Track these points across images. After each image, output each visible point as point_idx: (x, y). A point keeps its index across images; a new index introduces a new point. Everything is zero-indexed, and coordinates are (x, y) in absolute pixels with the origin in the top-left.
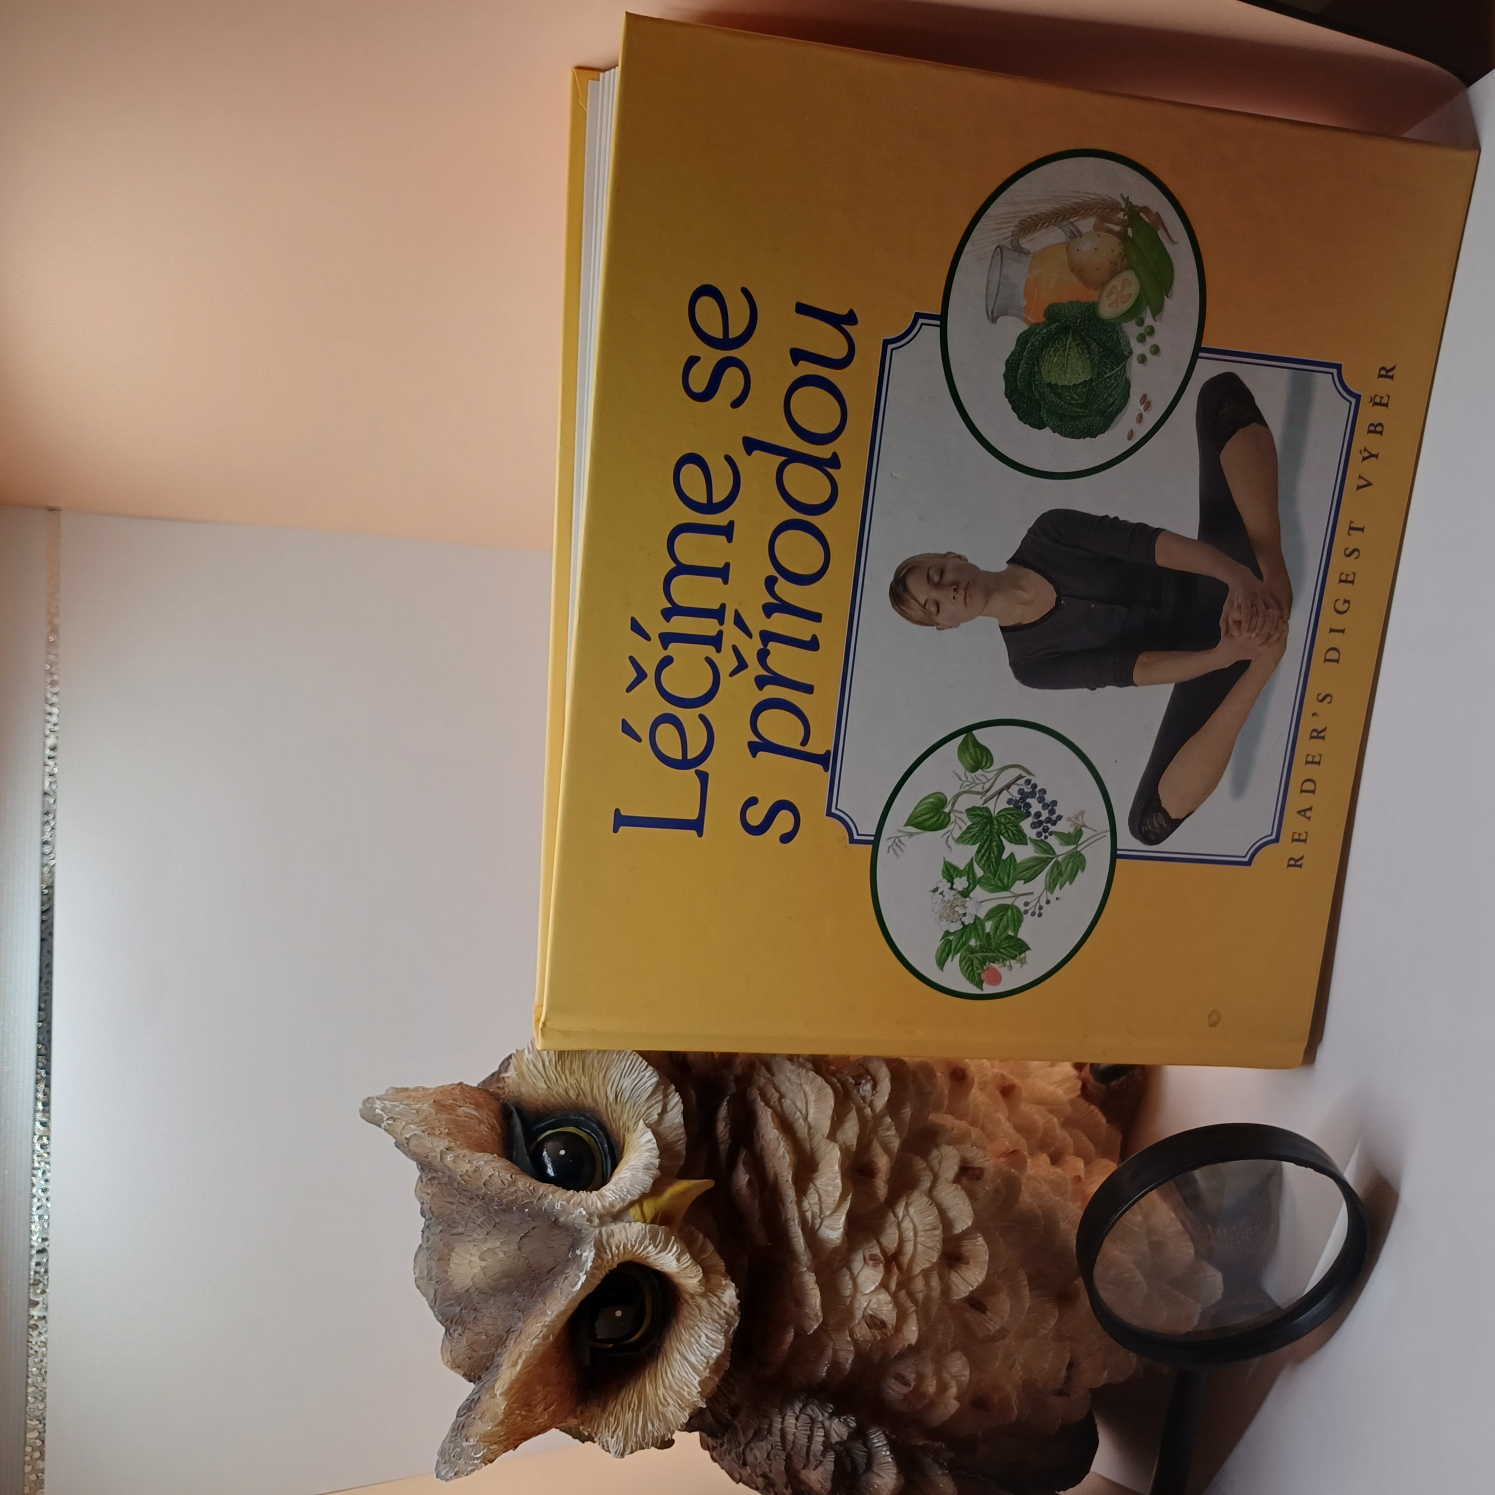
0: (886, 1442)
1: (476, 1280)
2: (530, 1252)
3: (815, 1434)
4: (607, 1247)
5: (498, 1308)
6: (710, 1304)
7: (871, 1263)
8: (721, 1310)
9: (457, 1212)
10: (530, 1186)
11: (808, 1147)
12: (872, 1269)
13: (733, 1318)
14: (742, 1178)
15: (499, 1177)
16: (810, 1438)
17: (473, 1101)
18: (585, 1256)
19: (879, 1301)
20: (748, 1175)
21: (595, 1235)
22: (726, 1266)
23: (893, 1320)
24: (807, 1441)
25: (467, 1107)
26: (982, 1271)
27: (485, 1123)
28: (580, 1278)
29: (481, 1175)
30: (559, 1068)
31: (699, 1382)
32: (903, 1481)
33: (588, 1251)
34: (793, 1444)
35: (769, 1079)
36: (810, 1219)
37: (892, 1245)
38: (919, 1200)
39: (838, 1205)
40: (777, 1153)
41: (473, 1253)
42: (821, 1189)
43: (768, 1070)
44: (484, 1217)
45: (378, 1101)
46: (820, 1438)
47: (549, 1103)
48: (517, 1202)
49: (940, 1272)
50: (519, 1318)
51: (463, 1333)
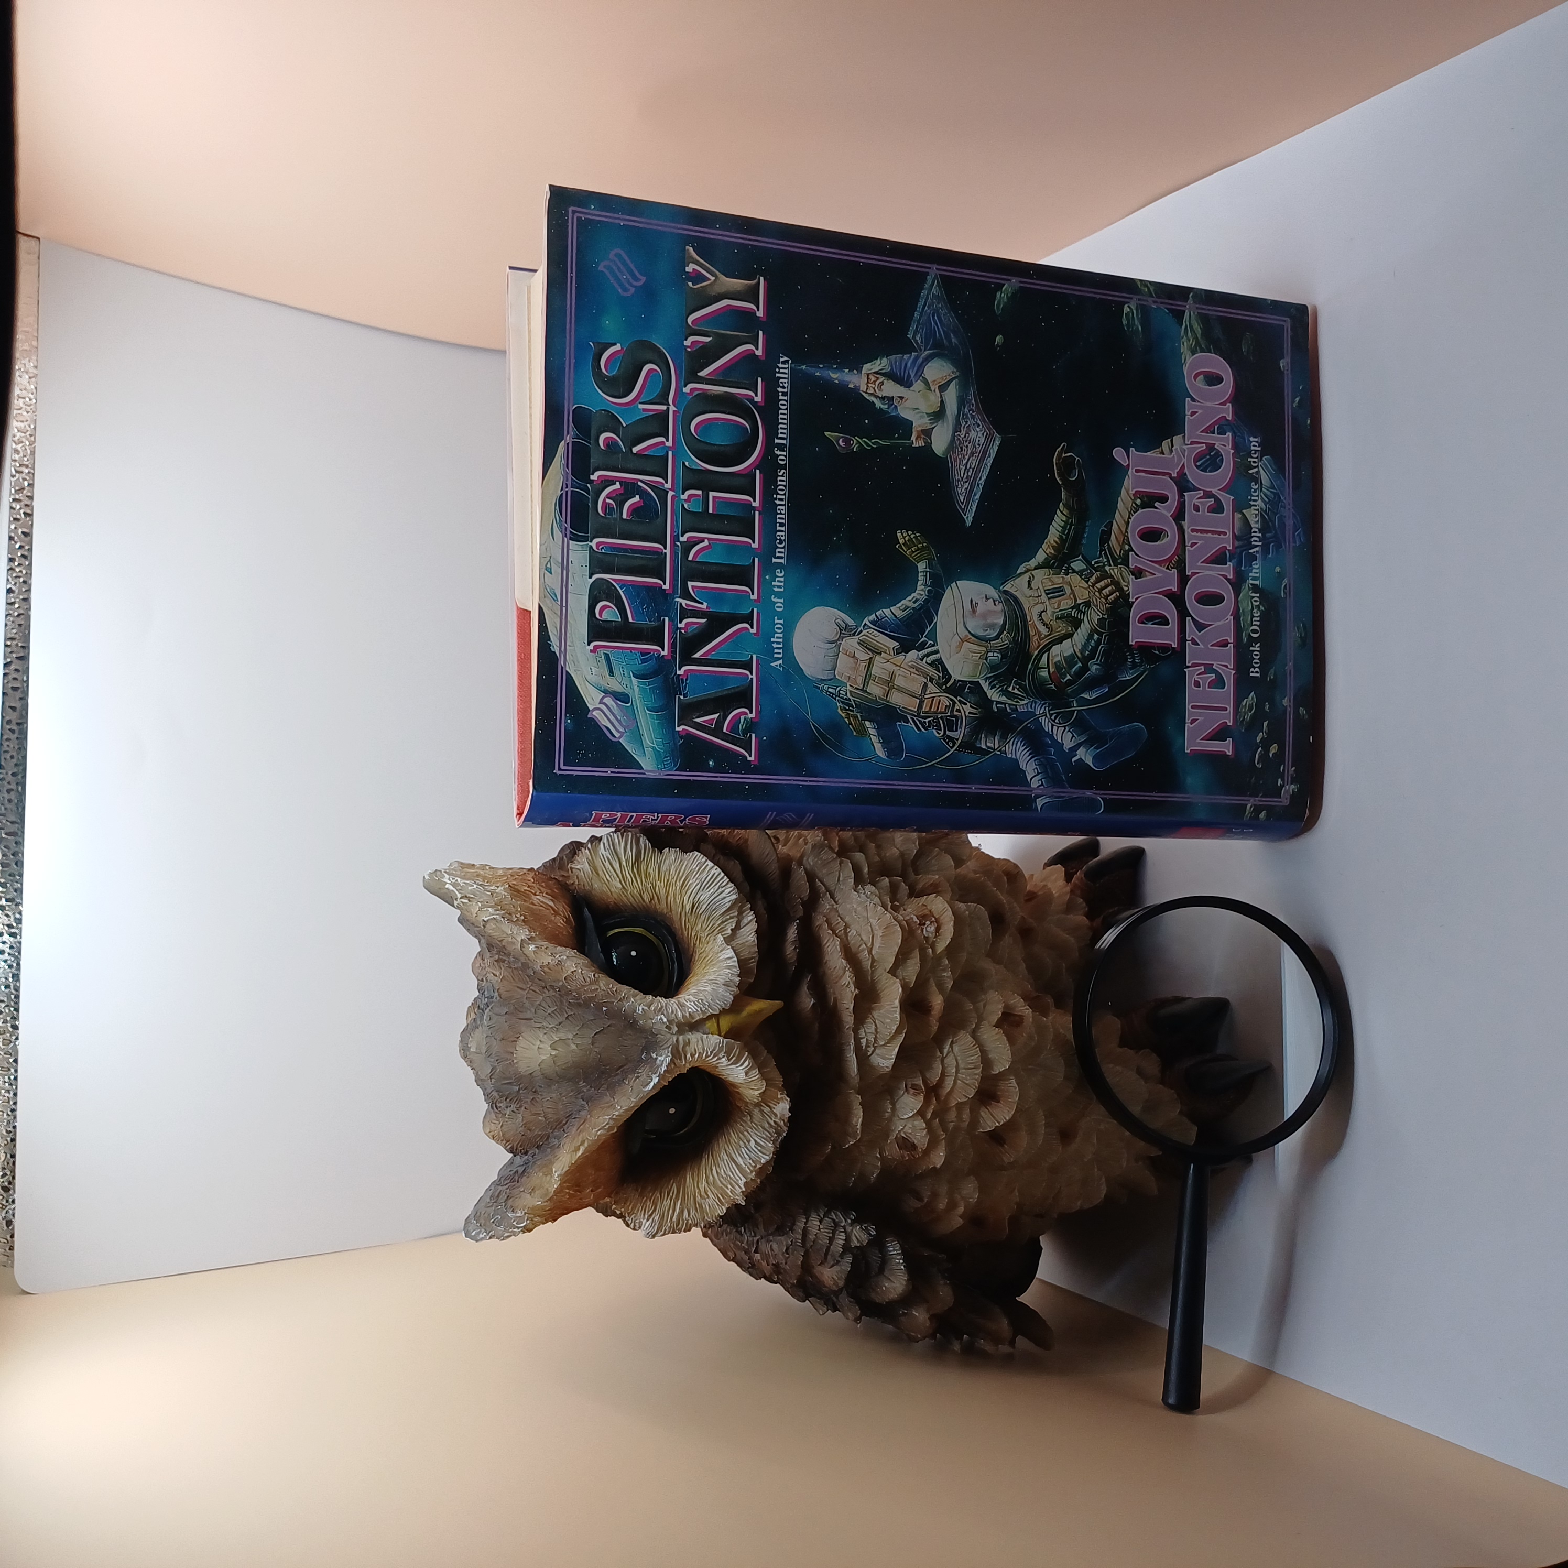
0: (900, 1252)
1: (543, 1066)
2: (603, 1048)
3: (836, 1237)
4: (683, 1055)
5: (560, 1094)
6: (761, 1111)
7: (912, 1091)
8: (772, 1119)
9: (526, 998)
10: (613, 987)
11: (870, 979)
12: (913, 1097)
13: (781, 1126)
14: (807, 1001)
15: (582, 974)
16: (831, 1240)
17: (549, 891)
18: (660, 1060)
19: (914, 1126)
20: (812, 1000)
21: (672, 1042)
22: (783, 1081)
23: (924, 1144)
24: (827, 1242)
25: (543, 897)
26: (1011, 1110)
27: (561, 915)
28: (652, 1079)
29: (562, 969)
30: (635, 871)
31: (746, 1184)
32: (911, 1287)
33: (664, 1056)
34: (814, 1242)
35: (833, 905)
36: (864, 1044)
37: (934, 1077)
38: (964, 1040)
39: (893, 1038)
40: (841, 981)
41: (542, 1040)
42: (878, 1020)
43: (832, 897)
44: (556, 1007)
45: (445, 875)
46: (841, 1241)
47: (621, 903)
48: (596, 1000)
49: (973, 1106)
50: (582, 1106)
51: (517, 1111)
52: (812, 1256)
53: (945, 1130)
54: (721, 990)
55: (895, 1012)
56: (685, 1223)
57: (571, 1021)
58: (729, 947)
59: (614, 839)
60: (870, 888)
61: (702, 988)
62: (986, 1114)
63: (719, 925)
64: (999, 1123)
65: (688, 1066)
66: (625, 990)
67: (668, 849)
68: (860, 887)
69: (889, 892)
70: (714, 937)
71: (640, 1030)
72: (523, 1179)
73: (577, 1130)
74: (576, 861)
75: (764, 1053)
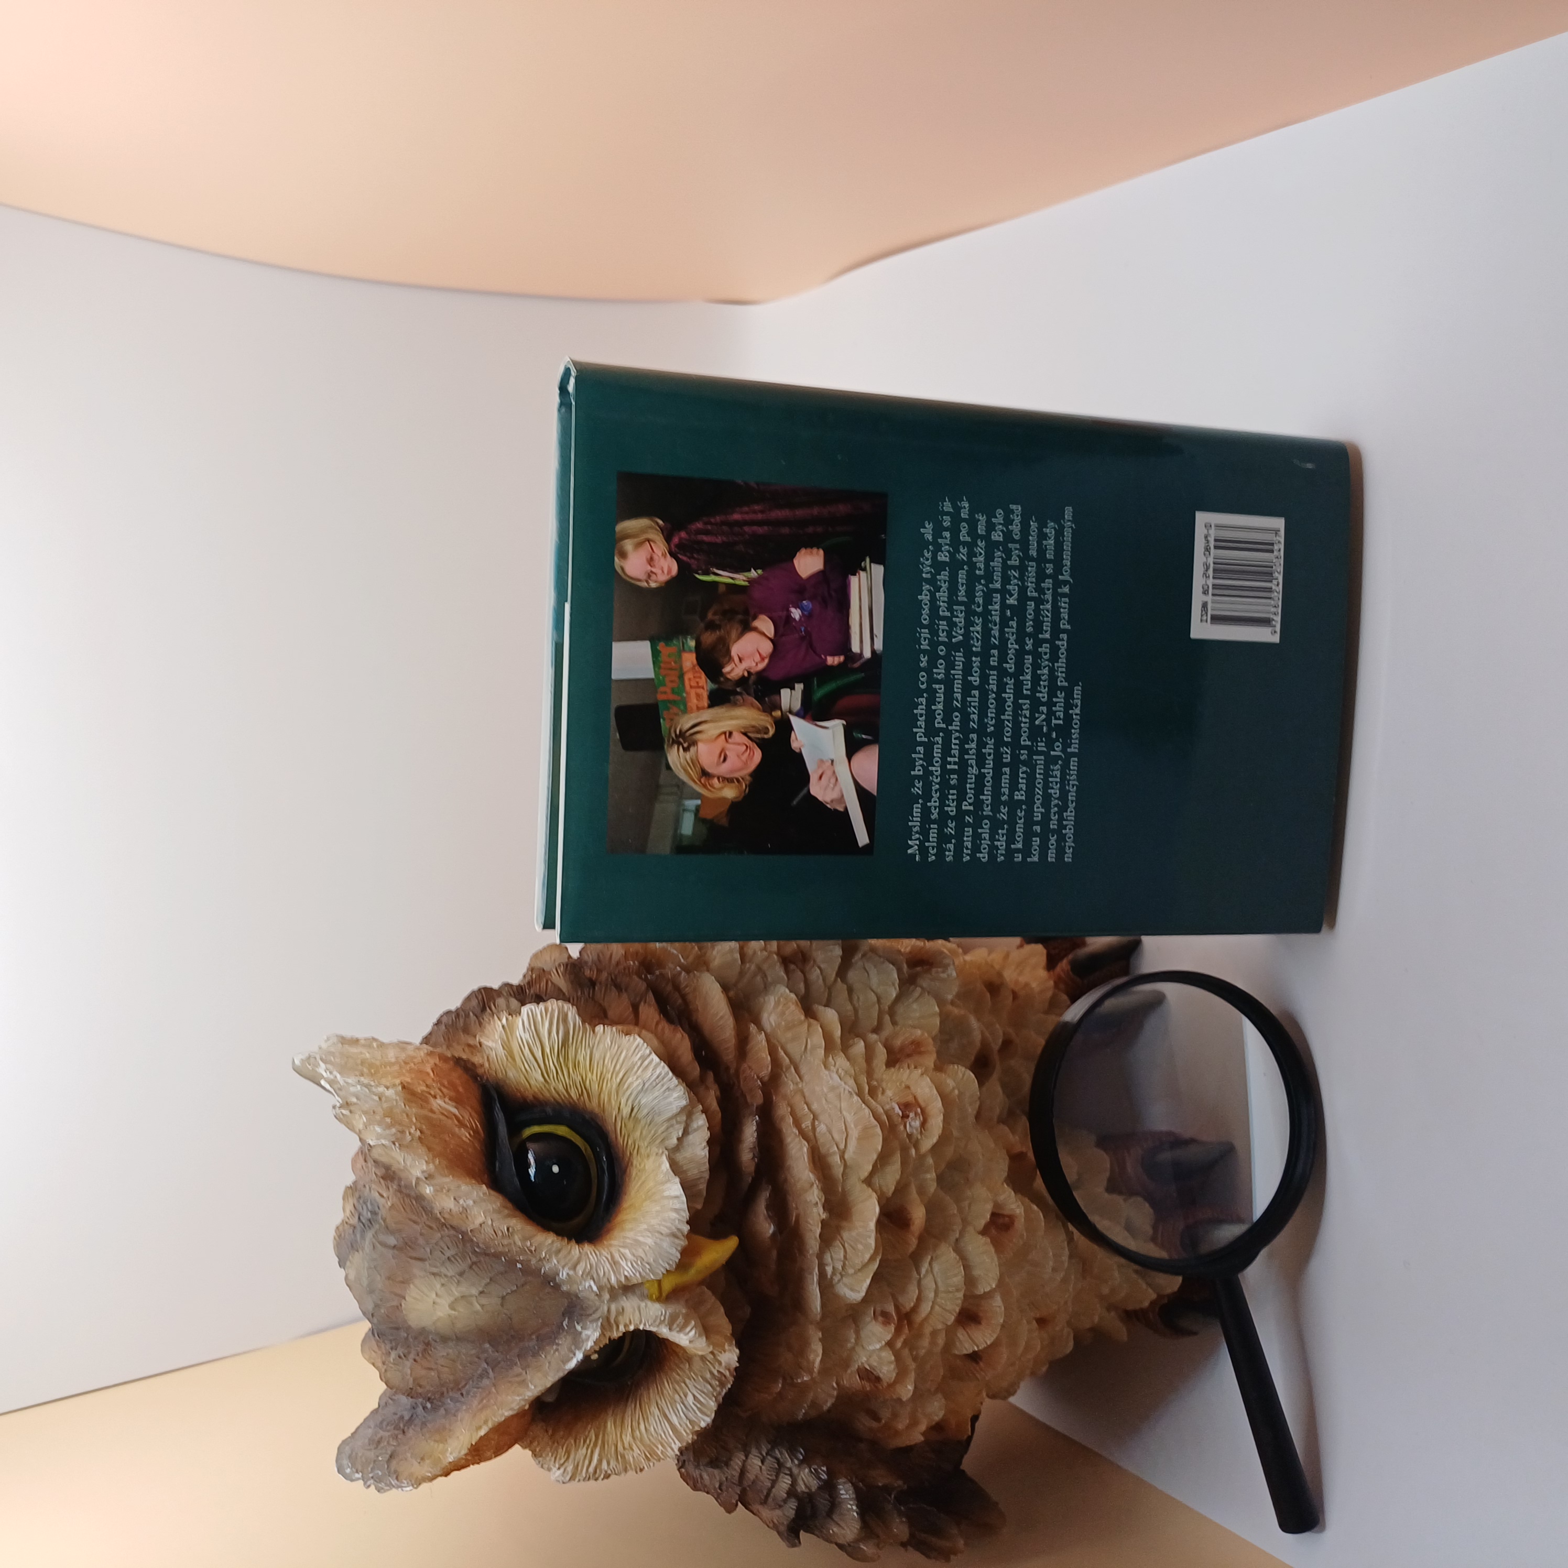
0: (854, 1496)
1: (438, 1323)
2: (515, 1311)
3: (780, 1479)
4: (615, 1324)
5: (459, 1353)
6: (704, 1363)
7: (880, 1319)
8: (715, 1368)
9: (420, 1234)
10: (531, 1245)
11: (840, 1190)
12: (882, 1326)
13: (725, 1376)
14: (767, 1228)
16: (774, 1483)
17: (452, 1094)
18: (586, 1335)
19: (880, 1357)
20: (772, 1226)
21: (603, 1313)
22: (732, 1328)
23: (890, 1379)
24: (770, 1485)
25: (445, 1102)
26: (991, 1334)
27: (467, 1127)
28: (575, 1354)
29: (467, 1217)
30: (562, 1060)
33: (591, 1330)
34: (752, 1483)
35: (797, 1084)
36: (830, 1273)
37: (908, 1302)
38: (946, 1254)
39: (865, 1266)
40: (805, 1194)
41: (439, 1292)
42: (848, 1243)
43: (797, 1071)
44: (458, 1250)
45: (321, 1063)
46: (785, 1485)
47: (541, 1096)
48: (509, 1255)
49: (950, 1331)
50: (485, 1370)
51: (405, 1356)
52: (750, 1495)
53: (915, 1359)
54: (665, 1245)
55: (870, 1237)
56: (604, 1472)
57: (476, 1273)
58: (677, 1180)
59: (536, 1015)
60: (842, 1062)
61: (641, 1239)
62: (965, 1336)
63: (663, 1133)
64: (978, 1347)
65: (621, 1334)
66: (546, 1241)
67: (601, 1026)
68: (831, 1059)
69: (864, 1065)
70: (656, 1150)
71: (563, 1292)
72: (410, 1432)
73: (479, 1404)
74: (486, 1031)
75: (711, 1300)
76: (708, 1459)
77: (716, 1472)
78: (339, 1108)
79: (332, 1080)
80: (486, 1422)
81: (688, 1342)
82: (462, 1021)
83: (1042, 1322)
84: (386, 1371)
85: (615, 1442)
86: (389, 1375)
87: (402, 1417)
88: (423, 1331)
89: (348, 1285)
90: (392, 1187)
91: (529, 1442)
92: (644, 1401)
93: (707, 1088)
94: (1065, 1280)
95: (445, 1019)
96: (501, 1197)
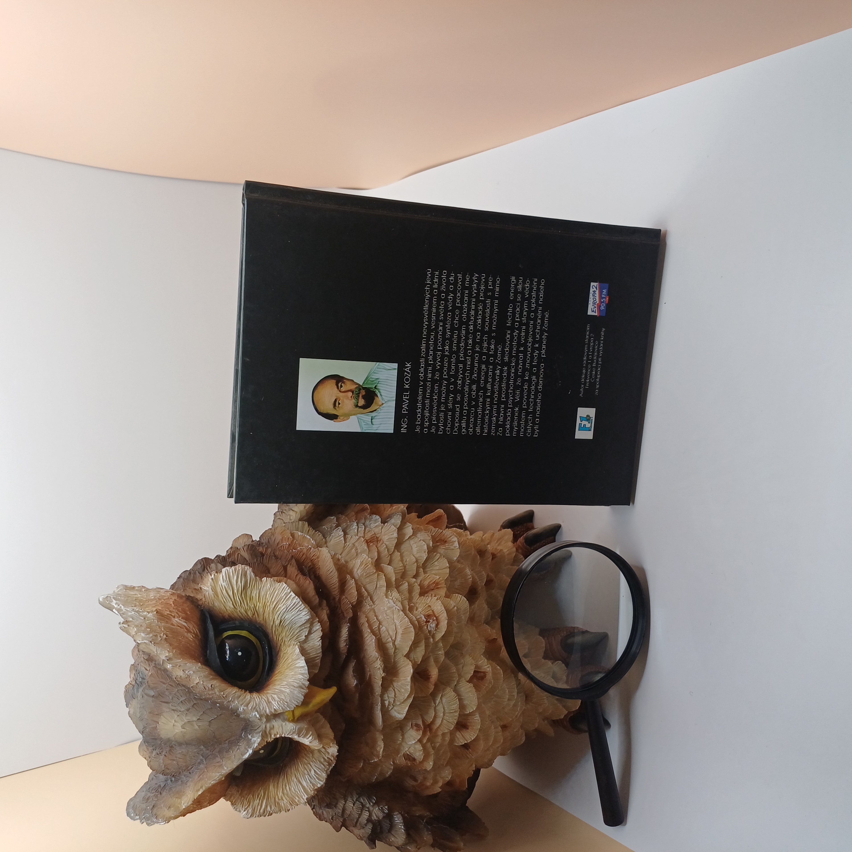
0: (402, 821)
2: (216, 729)
3: (363, 813)
4: (269, 735)
5: (188, 751)
7: (415, 728)
8: (326, 756)
9: (167, 689)
10: (223, 694)
11: (393, 661)
12: (415, 731)
13: (331, 760)
14: (353, 682)
15: (203, 685)
16: (360, 815)
17: (184, 615)
18: (254, 740)
19: (415, 748)
20: (355, 680)
21: (263, 728)
22: (334, 736)
23: (420, 759)
24: (358, 816)
25: (179, 620)
26: (474, 734)
27: (192, 633)
28: (248, 751)
29: (190, 680)
30: (243, 596)
31: (307, 799)
33: (256, 738)
34: (349, 816)
35: (371, 606)
36: (387, 705)
37: (429, 719)
38: (450, 693)
39: (406, 700)
40: (374, 664)
41: (176, 720)
42: (397, 689)
43: (371, 599)
44: (186, 697)
45: (113, 600)
46: (366, 816)
47: (233, 616)
48: (213, 699)
49: (452, 733)
50: (202, 760)
51: (160, 753)
52: (348, 823)
53: (434, 748)
54: (296, 692)
55: (408, 685)
56: (269, 812)
57: (196, 709)
58: (303, 657)
59: (230, 573)
60: (395, 594)
61: (283, 689)
62: (460, 736)
63: (297, 633)
64: (467, 741)
65: (272, 740)
66: (232, 691)
67: (265, 578)
68: (389, 592)
69: (407, 595)
70: (294, 643)
71: (241, 718)
72: (164, 794)
73: (198, 778)
74: (204, 581)
75: (323, 720)
76: (326, 804)
77: (329, 810)
78: (122, 624)
79: (119, 609)
80: (201, 787)
81: (309, 743)
82: (192, 575)
83: (504, 727)
84: (150, 761)
85: (274, 797)
86: (152, 763)
87: (160, 786)
88: (169, 740)
89: (130, 717)
90: (152, 665)
91: (229, 797)
92: (289, 774)
93: (323, 609)
94: (515, 705)
95: (183, 575)
96: (208, 669)
